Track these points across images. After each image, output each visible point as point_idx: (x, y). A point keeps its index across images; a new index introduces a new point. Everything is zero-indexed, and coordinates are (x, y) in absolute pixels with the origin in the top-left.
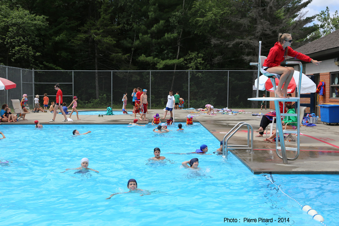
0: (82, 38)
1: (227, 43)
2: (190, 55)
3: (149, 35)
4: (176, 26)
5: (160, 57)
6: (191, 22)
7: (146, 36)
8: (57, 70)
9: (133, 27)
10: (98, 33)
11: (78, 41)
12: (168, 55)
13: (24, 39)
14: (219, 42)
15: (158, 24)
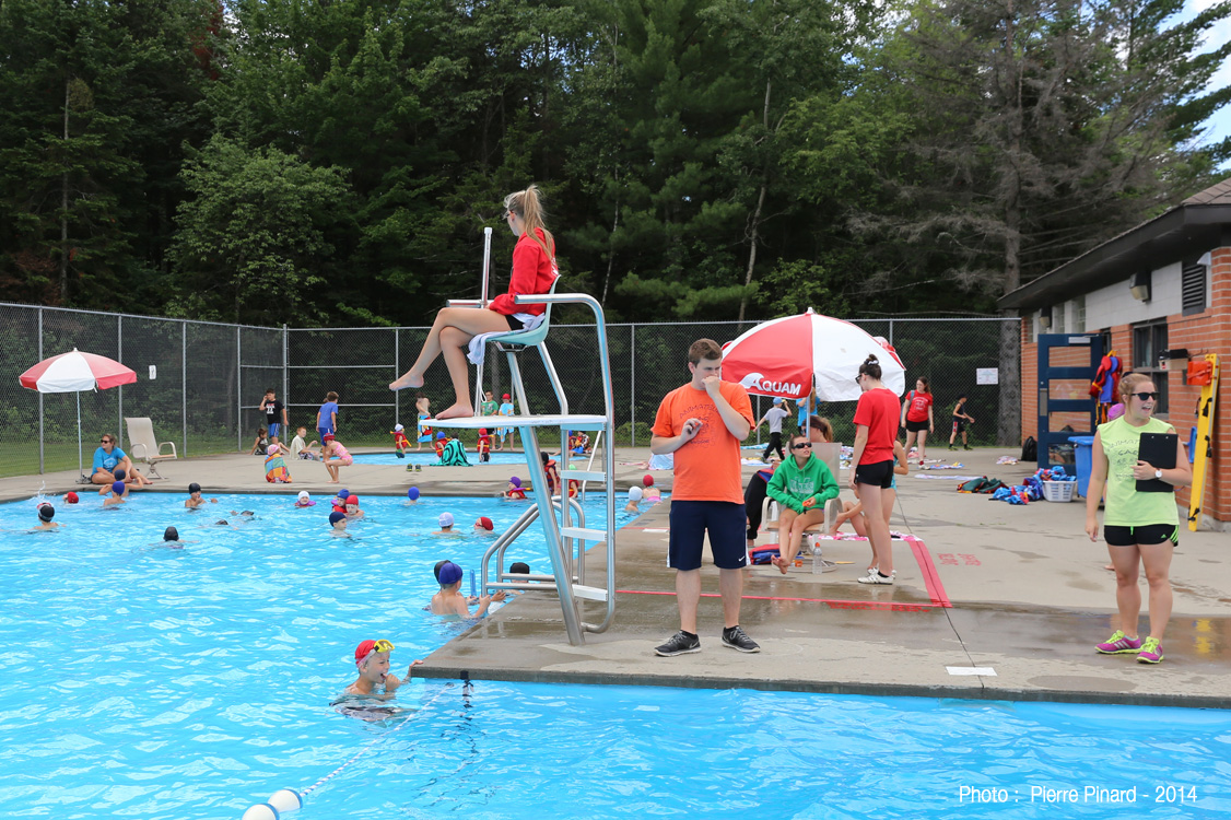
0: (445, 226)
1: (904, 229)
2: (780, 270)
3: (653, 211)
4: (738, 177)
5: (691, 279)
6: (787, 164)
7: (644, 212)
8: (377, 325)
9: (605, 186)
10: (492, 211)
11: (435, 238)
12: (712, 271)
13: (275, 237)
14: (875, 226)
15: (679, 175)
